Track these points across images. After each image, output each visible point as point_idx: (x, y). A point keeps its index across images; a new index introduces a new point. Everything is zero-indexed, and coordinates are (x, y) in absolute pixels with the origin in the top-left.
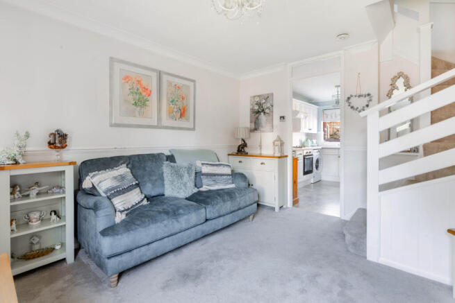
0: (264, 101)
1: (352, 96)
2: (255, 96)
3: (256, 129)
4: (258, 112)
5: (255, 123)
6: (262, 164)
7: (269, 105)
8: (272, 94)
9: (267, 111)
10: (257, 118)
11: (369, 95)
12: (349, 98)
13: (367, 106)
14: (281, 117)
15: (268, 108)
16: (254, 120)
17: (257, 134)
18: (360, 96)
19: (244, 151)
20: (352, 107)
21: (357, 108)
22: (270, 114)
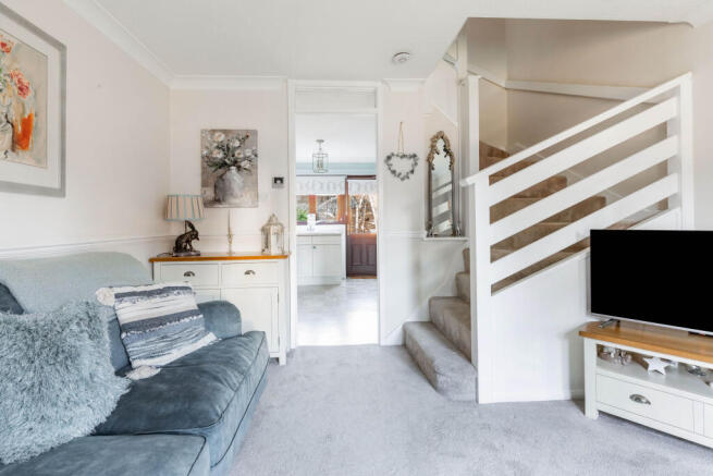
0: (237, 144)
1: (393, 154)
2: (214, 131)
3: (217, 201)
4: (223, 165)
5: (215, 187)
6: (247, 273)
7: (248, 153)
8: (255, 133)
9: (244, 164)
10: (221, 177)
11: (415, 156)
12: (389, 158)
13: (412, 172)
14: (276, 179)
15: (246, 158)
16: (212, 181)
17: (220, 212)
18: (404, 156)
19: (191, 249)
20: (394, 172)
21: (400, 174)
22: (251, 172)
